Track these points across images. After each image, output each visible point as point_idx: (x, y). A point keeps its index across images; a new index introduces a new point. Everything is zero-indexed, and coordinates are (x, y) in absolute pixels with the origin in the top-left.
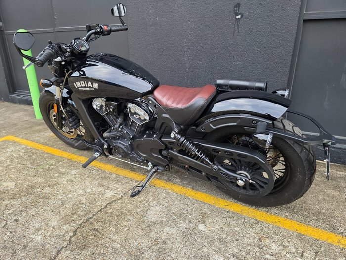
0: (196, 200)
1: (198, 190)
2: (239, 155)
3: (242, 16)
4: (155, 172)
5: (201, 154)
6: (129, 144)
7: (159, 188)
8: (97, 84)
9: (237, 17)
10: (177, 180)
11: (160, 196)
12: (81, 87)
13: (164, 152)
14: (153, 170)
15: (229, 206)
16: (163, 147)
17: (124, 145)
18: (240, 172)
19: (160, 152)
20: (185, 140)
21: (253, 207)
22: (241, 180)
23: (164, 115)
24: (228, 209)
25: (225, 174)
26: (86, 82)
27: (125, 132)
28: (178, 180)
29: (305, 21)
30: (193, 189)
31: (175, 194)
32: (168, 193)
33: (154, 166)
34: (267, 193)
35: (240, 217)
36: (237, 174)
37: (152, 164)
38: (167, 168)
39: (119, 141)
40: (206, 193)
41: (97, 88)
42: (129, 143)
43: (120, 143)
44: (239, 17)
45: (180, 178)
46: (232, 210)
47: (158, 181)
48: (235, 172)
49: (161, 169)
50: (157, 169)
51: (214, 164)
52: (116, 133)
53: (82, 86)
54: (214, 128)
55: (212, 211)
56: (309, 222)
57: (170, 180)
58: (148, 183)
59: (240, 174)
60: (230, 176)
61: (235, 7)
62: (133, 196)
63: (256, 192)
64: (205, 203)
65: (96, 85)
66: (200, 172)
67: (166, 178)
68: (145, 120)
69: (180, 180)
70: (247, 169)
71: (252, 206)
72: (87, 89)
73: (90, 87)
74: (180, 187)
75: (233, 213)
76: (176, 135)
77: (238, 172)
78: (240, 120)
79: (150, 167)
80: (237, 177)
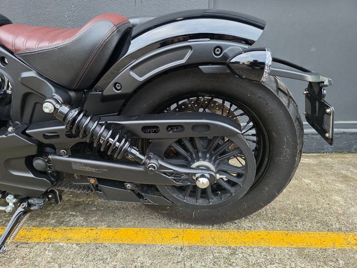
0: (120, 245)
1: (119, 226)
4: (25, 213)
5: (119, 141)
7: (38, 243)
10: (77, 219)
11: (39, 259)
13: (38, 163)
14: (20, 209)
15: (180, 237)
16: (34, 151)
18: (197, 164)
19: (29, 164)
20: (79, 114)
21: (216, 226)
22: (203, 176)
23: (25, 75)
24: (179, 243)
25: (171, 174)
28: (80, 219)
30: (109, 226)
31: (74, 246)
32: (58, 249)
33: (21, 200)
34: (245, 192)
35: (204, 251)
36: (193, 169)
37: (15, 197)
38: (51, 198)
40: (134, 226)
45: (82, 214)
46: (186, 244)
47: (36, 231)
48: (188, 166)
49: (37, 202)
50: (30, 205)
51: (149, 158)
54: (142, 79)
55: (154, 257)
56: (296, 226)
57: (62, 223)
58: (8, 241)
59: (198, 168)
63: (225, 198)
64: (137, 246)
66: (121, 184)
67: (53, 221)
69: (82, 219)
70: (208, 156)
71: (213, 225)
74: (85, 230)
75: (190, 248)
76: (58, 106)
77: (195, 165)
78: (190, 53)
79: (11, 204)
80: (195, 174)
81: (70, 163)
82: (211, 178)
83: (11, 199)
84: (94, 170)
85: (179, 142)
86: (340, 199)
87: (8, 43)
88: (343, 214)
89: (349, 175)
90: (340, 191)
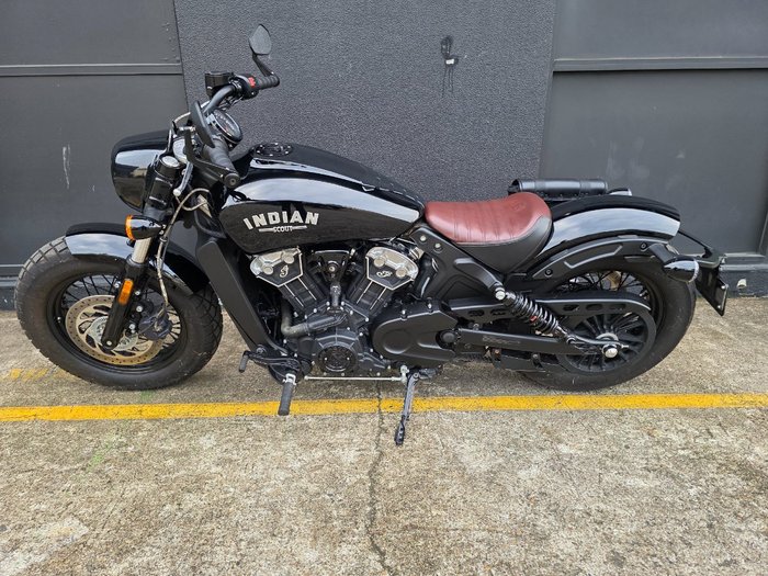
2: (590, 306)
3: (457, 61)
6: (360, 337)
8: (317, 215)
9: (449, 62)
12: (269, 226)
14: (413, 380)
16: (452, 325)
17: (348, 342)
18: (602, 335)
19: (438, 337)
22: (611, 347)
23: (459, 261)
25: (581, 346)
26: (285, 213)
27: (351, 313)
29: (555, 73)
33: (414, 371)
37: (410, 367)
39: (336, 336)
41: (315, 222)
42: (361, 334)
43: (340, 339)
44: (452, 62)
48: (594, 338)
49: (429, 373)
50: (422, 374)
52: (332, 318)
53: (272, 222)
54: (572, 267)
56: (672, 389)
59: (601, 339)
60: (589, 345)
61: (442, 43)
62: (399, 441)
65: (313, 218)
66: (528, 355)
68: (407, 277)
70: (613, 327)
72: (284, 229)
73: (297, 224)
77: (599, 337)
78: (621, 247)
79: (404, 374)
80: (602, 346)
81: (482, 335)
82: (618, 348)
83: (404, 369)
84: (506, 342)
85: (591, 320)
86: (712, 360)
87: (451, 233)
88: (717, 376)
89: (720, 330)
90: (711, 352)
